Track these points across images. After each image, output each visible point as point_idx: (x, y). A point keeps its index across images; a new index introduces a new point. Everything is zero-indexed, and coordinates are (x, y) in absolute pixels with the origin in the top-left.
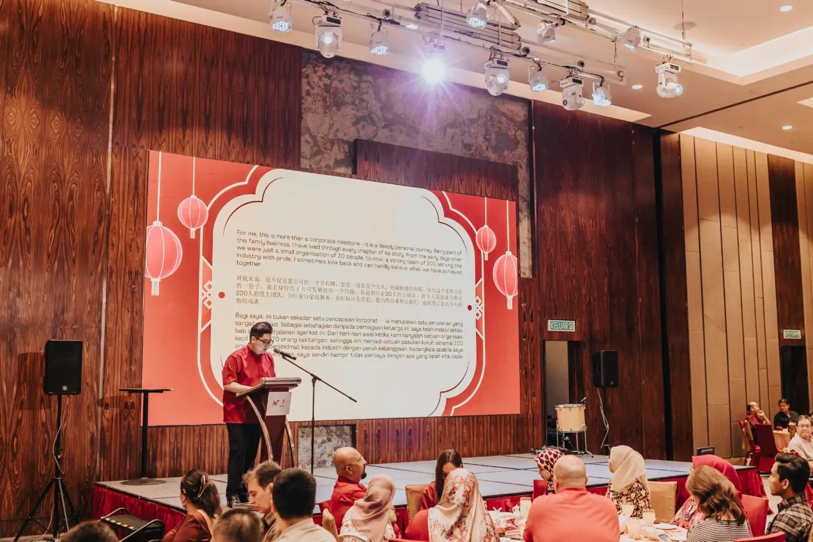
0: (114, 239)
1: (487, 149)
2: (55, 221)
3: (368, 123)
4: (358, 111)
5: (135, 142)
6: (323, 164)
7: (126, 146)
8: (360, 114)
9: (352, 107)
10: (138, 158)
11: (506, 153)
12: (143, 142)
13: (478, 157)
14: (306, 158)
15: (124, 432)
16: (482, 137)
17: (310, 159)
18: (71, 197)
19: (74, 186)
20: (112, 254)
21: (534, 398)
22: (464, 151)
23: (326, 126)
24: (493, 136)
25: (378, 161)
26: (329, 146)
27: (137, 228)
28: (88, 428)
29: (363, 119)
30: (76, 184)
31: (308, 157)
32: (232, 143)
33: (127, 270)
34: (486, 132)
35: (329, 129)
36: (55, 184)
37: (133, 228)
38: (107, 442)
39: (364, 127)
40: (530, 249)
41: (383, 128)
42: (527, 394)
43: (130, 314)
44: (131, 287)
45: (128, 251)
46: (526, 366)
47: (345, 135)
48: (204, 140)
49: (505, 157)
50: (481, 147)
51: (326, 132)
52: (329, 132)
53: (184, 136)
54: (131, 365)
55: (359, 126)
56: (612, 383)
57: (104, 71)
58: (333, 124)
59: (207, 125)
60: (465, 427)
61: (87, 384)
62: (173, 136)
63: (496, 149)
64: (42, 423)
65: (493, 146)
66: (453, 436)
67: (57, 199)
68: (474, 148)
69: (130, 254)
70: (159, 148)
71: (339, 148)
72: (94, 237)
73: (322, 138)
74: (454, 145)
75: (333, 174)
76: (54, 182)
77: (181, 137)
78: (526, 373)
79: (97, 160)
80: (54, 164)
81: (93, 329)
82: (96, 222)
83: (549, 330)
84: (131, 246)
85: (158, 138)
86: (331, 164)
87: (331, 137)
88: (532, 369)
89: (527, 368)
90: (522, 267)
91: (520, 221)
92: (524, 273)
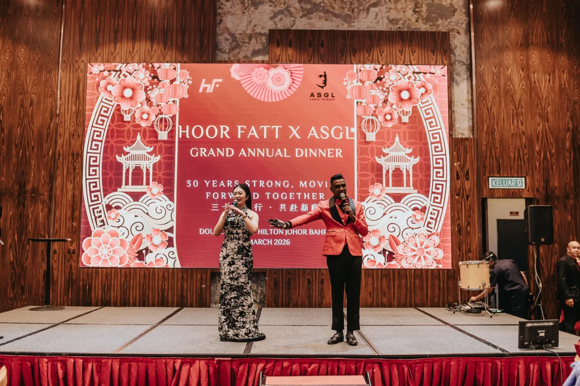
0: (61, 130)
1: (417, 21)
2: (21, 121)
3: (285, 16)
4: (275, 6)
5: (77, 58)
6: (241, 55)
7: (70, 62)
8: (278, 9)
9: (269, 4)
10: (79, 70)
11: (440, 22)
12: (84, 58)
13: (406, 30)
14: (225, 52)
15: (67, 271)
16: (411, 11)
17: (229, 53)
18: (31, 104)
19: (34, 95)
20: (60, 141)
21: (470, 254)
22: (391, 26)
23: (245, 23)
24: (424, 8)
25: (290, 46)
26: (247, 40)
27: (78, 121)
28: (42, 266)
29: (281, 12)
30: (35, 94)
31: (227, 51)
32: (154, 49)
33: (71, 153)
34: (416, 5)
35: (247, 26)
36: (21, 96)
37: (75, 122)
38: (55, 277)
39: (281, 19)
41: (301, 17)
42: (460, 251)
43: (72, 184)
44: (73, 165)
45: (71, 139)
46: (460, 222)
47: (263, 28)
48: (131, 49)
49: (439, 26)
50: (410, 20)
51: (244, 29)
52: (247, 29)
53: (115, 49)
54: (73, 222)
55: (277, 20)
56: (543, 240)
57: (56, 11)
58: (251, 21)
59: (134, 37)
60: (384, 279)
61: (41, 235)
62: (106, 50)
63: (427, 20)
64: (11, 262)
65: (425, 16)
66: (370, 287)
67: (22, 106)
68: (401, 22)
69: (73, 142)
70: (96, 61)
71: (257, 40)
72: (47, 131)
73: (240, 34)
74: (378, 22)
75: (251, 62)
76: (20, 94)
77: (113, 50)
78: (459, 231)
79: (50, 75)
80: (20, 82)
81: (46, 196)
82: (49, 120)
83: (490, 187)
84: (73, 135)
85: (95, 53)
86: (249, 54)
87: (249, 32)
88: (467, 226)
89: (461, 225)
90: (459, 128)
91: (458, 84)
92: (463, 134)
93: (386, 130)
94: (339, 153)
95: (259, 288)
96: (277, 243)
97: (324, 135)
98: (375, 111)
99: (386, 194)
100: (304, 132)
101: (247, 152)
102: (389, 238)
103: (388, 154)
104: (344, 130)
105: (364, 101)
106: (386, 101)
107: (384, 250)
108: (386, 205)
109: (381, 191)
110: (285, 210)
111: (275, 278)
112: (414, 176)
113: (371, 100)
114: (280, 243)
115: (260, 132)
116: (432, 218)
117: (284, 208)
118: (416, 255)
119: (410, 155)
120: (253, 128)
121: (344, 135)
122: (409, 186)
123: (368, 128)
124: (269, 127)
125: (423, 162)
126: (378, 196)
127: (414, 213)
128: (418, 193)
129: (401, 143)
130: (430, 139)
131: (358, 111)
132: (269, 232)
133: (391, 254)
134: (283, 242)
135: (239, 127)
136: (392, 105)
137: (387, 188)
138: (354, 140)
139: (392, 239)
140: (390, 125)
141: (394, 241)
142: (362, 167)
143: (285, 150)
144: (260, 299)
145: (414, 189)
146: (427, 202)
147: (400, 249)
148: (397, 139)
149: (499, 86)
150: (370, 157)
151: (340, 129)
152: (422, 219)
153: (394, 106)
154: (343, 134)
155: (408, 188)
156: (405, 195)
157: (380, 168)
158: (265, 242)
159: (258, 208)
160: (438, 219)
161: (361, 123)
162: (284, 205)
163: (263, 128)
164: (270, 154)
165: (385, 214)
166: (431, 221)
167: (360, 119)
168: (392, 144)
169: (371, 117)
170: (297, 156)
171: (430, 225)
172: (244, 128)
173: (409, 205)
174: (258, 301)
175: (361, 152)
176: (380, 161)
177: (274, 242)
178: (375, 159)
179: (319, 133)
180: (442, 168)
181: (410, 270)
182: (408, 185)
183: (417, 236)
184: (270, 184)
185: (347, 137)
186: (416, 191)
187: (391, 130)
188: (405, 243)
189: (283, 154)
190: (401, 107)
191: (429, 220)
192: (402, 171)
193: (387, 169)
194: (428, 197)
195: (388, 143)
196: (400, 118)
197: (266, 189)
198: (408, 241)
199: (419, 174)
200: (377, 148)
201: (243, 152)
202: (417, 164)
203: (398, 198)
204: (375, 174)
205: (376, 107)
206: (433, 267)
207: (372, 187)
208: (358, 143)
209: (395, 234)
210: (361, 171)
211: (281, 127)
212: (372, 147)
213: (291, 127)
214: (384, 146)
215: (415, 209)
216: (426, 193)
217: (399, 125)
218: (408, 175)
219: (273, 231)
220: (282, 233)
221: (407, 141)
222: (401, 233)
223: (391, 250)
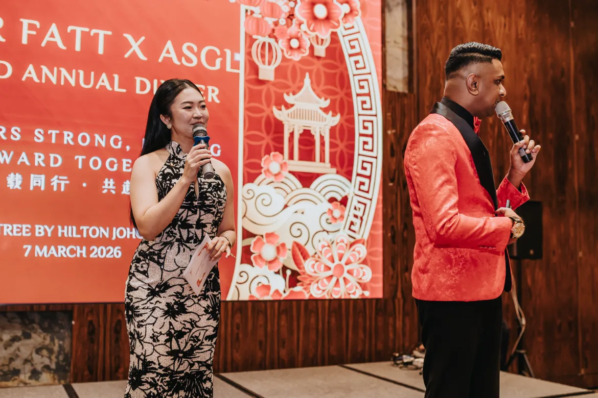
40: (406, 53)
42: (394, 269)
46: (394, 224)
56: (532, 252)
60: (283, 317)
66: (261, 332)
78: (393, 237)
88: (404, 230)
89: (395, 228)
90: (391, 78)
91: (390, 10)
92: (395, 87)
93: (290, 65)
94: (213, 94)
95: (56, 341)
96: (97, 253)
97: (189, 60)
98: (273, 31)
99: (290, 172)
100: (152, 48)
101: (39, 73)
102: (293, 247)
103: (292, 105)
104: (223, 55)
105: (257, 10)
106: (291, 16)
107: (285, 268)
108: (289, 190)
109: (281, 166)
110: (113, 192)
111: (91, 322)
112: (332, 145)
113: (267, 10)
114: (102, 253)
115: (68, 39)
116: (356, 216)
117: (111, 187)
118: (331, 276)
119: (326, 110)
120: (54, 28)
121: (223, 63)
122: (324, 162)
123: (263, 56)
124: (87, 30)
125: (345, 124)
126: (276, 175)
127: (330, 206)
128: (338, 173)
129: (314, 90)
130: (355, 89)
131: (246, 24)
132: (80, 232)
133: (295, 274)
134: (108, 252)
135: (25, 22)
136: (300, 24)
137: (291, 162)
138: (238, 74)
139: (297, 249)
140: (296, 57)
141: (300, 252)
142: (252, 124)
143: (116, 77)
144: (57, 363)
145: (332, 167)
146: (349, 189)
147: (308, 266)
148: (307, 81)
149: (446, 21)
150: (264, 107)
151: (215, 52)
152: (342, 217)
153: (304, 27)
154: (221, 62)
155: (322, 164)
156: (318, 175)
157: (279, 126)
158: (72, 252)
159: (59, 185)
160: (365, 218)
161: (251, 46)
162: (112, 182)
163: (74, 32)
164: (87, 81)
165: (286, 206)
166: (355, 220)
167: (250, 41)
168: (300, 88)
169: (267, 40)
170: (138, 91)
171: (353, 228)
172: (35, 25)
173: (324, 192)
174: (53, 366)
175: (252, 96)
176: (280, 114)
177: (89, 252)
178: (272, 112)
179: (180, 54)
180: (372, 136)
181: (323, 300)
182: (322, 160)
183: (335, 243)
184: (84, 139)
185: (228, 69)
186: (334, 170)
187: (298, 66)
188: (316, 256)
189: (112, 85)
190: (313, 31)
191: (352, 218)
192: (313, 136)
193: (291, 131)
194: (350, 180)
195: (294, 87)
196: (312, 48)
197: (77, 149)
198: (321, 252)
199: (338, 142)
200: (275, 92)
201: (30, 72)
202: (336, 126)
203: (306, 179)
204: (271, 136)
205: (276, 24)
206: (356, 297)
207: (267, 158)
208: (247, 81)
209: (302, 241)
210: (249, 130)
211: (110, 33)
212: (268, 90)
213: (129, 37)
214: (287, 90)
215: (332, 200)
216: (348, 175)
217: (310, 59)
218: (323, 144)
219: (88, 230)
220: (107, 235)
221: (322, 87)
222: (311, 239)
223: (295, 268)
